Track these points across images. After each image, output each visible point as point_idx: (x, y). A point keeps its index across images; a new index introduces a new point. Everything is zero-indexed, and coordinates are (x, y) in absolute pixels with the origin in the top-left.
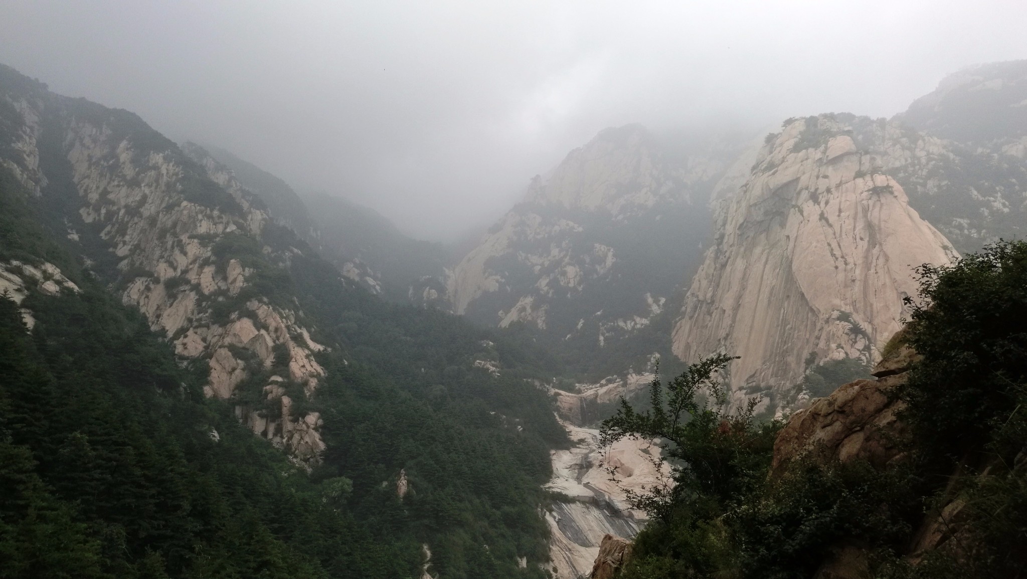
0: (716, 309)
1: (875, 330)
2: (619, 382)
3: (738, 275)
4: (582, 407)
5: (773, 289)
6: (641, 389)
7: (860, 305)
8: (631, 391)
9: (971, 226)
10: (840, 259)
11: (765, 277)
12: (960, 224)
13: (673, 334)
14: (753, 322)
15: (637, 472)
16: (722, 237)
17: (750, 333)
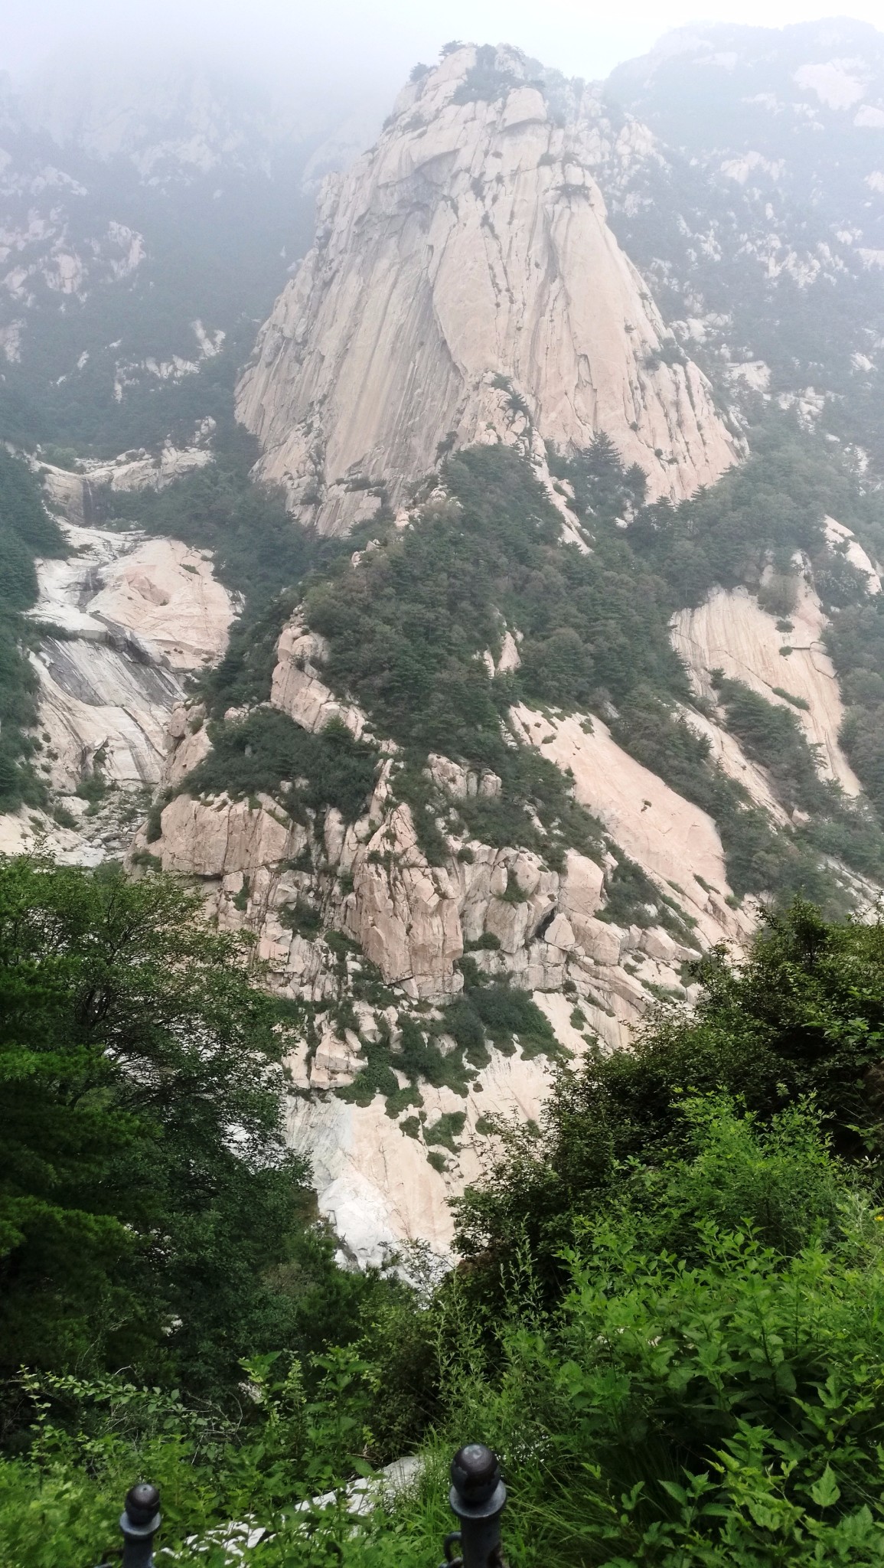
0: (310, 353)
1: (539, 407)
2: (148, 460)
3: (350, 302)
4: (86, 496)
5: (401, 328)
6: (183, 474)
7: (524, 368)
8: (167, 476)
9: (673, 273)
10: (504, 293)
11: (390, 309)
12: (660, 268)
13: (238, 388)
14: (365, 380)
15: (175, 599)
16: (328, 234)
17: (360, 397)
